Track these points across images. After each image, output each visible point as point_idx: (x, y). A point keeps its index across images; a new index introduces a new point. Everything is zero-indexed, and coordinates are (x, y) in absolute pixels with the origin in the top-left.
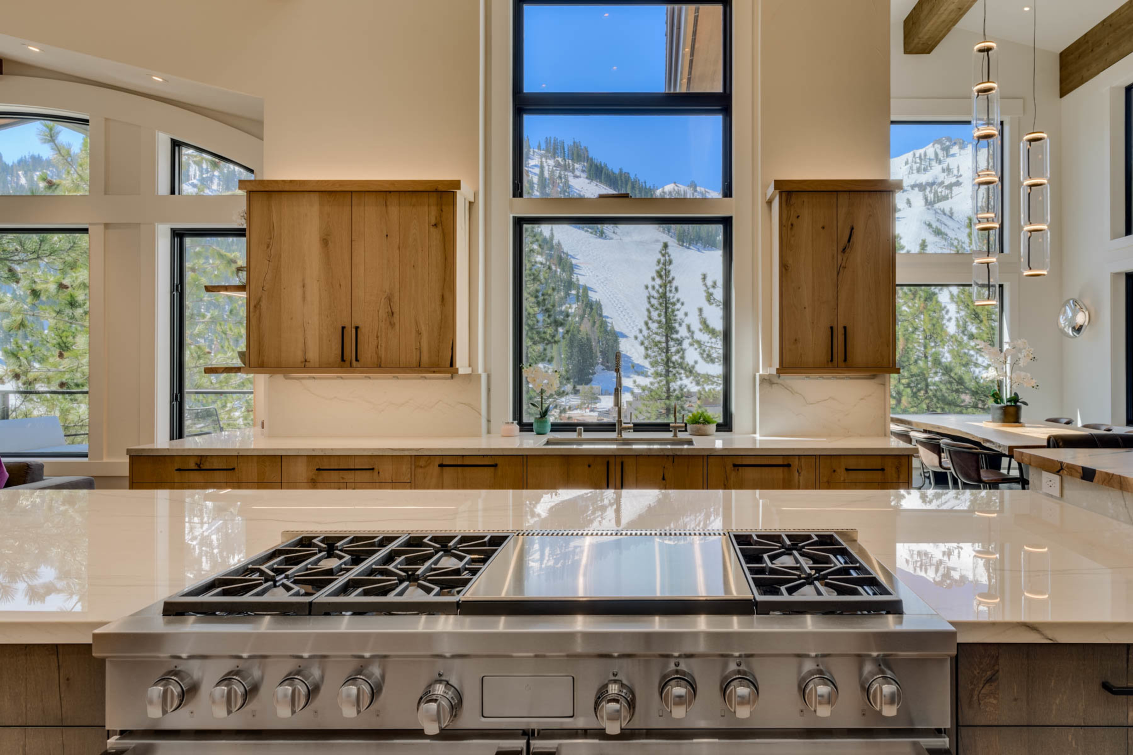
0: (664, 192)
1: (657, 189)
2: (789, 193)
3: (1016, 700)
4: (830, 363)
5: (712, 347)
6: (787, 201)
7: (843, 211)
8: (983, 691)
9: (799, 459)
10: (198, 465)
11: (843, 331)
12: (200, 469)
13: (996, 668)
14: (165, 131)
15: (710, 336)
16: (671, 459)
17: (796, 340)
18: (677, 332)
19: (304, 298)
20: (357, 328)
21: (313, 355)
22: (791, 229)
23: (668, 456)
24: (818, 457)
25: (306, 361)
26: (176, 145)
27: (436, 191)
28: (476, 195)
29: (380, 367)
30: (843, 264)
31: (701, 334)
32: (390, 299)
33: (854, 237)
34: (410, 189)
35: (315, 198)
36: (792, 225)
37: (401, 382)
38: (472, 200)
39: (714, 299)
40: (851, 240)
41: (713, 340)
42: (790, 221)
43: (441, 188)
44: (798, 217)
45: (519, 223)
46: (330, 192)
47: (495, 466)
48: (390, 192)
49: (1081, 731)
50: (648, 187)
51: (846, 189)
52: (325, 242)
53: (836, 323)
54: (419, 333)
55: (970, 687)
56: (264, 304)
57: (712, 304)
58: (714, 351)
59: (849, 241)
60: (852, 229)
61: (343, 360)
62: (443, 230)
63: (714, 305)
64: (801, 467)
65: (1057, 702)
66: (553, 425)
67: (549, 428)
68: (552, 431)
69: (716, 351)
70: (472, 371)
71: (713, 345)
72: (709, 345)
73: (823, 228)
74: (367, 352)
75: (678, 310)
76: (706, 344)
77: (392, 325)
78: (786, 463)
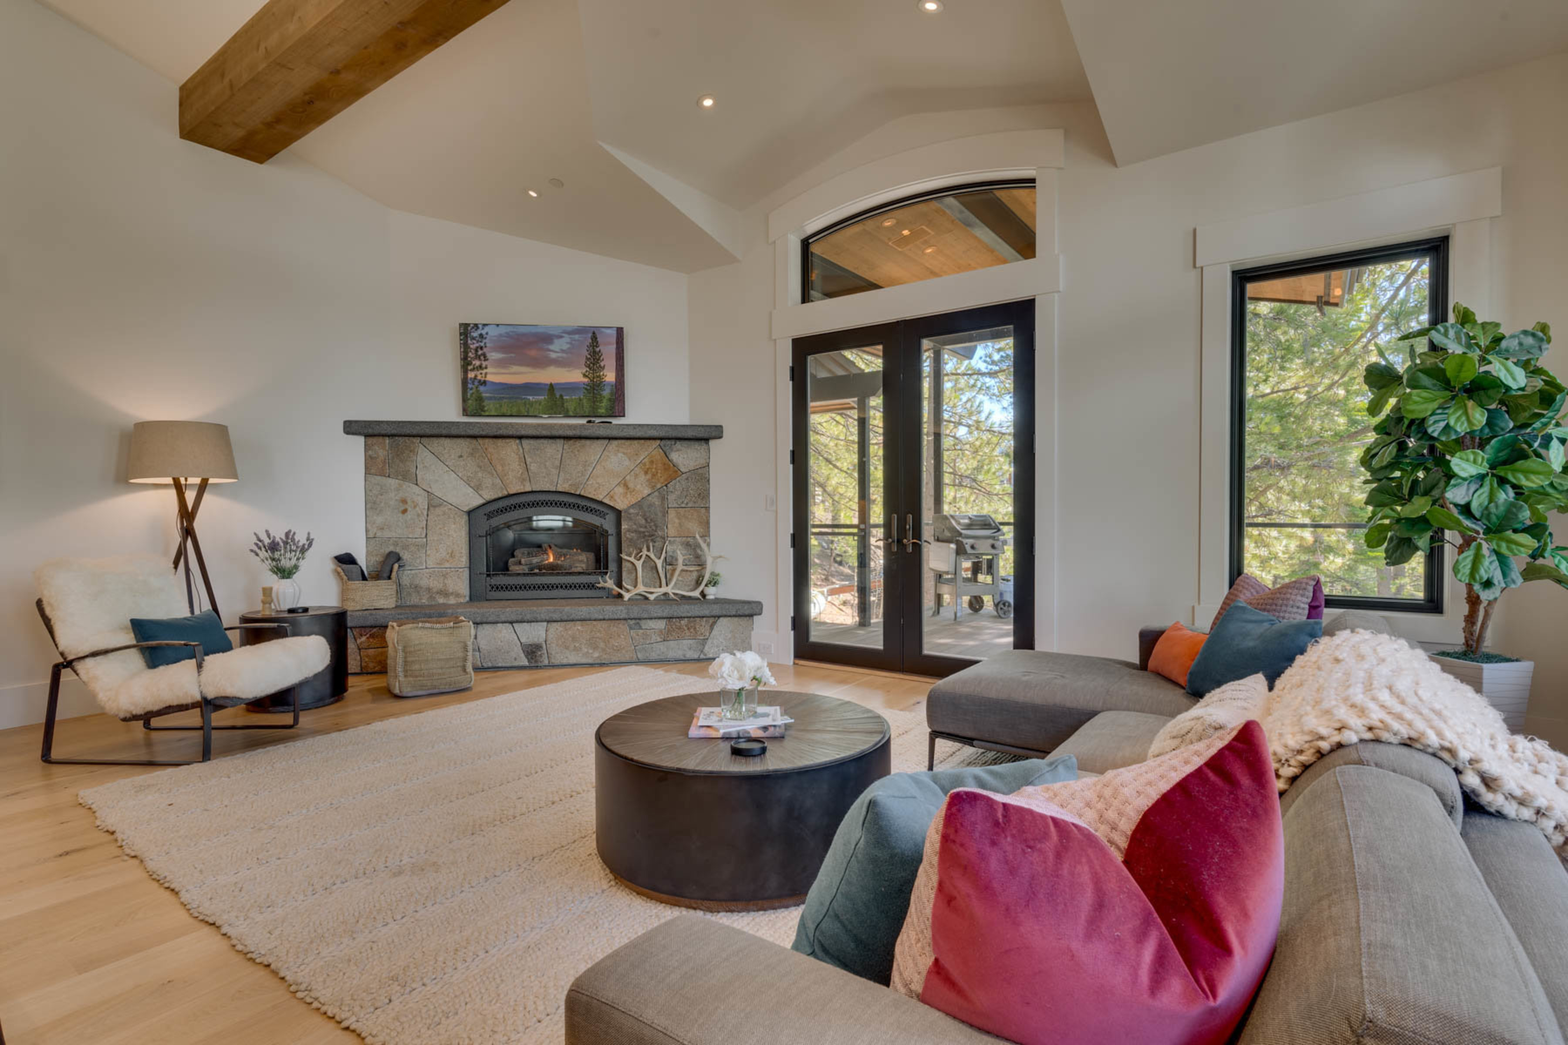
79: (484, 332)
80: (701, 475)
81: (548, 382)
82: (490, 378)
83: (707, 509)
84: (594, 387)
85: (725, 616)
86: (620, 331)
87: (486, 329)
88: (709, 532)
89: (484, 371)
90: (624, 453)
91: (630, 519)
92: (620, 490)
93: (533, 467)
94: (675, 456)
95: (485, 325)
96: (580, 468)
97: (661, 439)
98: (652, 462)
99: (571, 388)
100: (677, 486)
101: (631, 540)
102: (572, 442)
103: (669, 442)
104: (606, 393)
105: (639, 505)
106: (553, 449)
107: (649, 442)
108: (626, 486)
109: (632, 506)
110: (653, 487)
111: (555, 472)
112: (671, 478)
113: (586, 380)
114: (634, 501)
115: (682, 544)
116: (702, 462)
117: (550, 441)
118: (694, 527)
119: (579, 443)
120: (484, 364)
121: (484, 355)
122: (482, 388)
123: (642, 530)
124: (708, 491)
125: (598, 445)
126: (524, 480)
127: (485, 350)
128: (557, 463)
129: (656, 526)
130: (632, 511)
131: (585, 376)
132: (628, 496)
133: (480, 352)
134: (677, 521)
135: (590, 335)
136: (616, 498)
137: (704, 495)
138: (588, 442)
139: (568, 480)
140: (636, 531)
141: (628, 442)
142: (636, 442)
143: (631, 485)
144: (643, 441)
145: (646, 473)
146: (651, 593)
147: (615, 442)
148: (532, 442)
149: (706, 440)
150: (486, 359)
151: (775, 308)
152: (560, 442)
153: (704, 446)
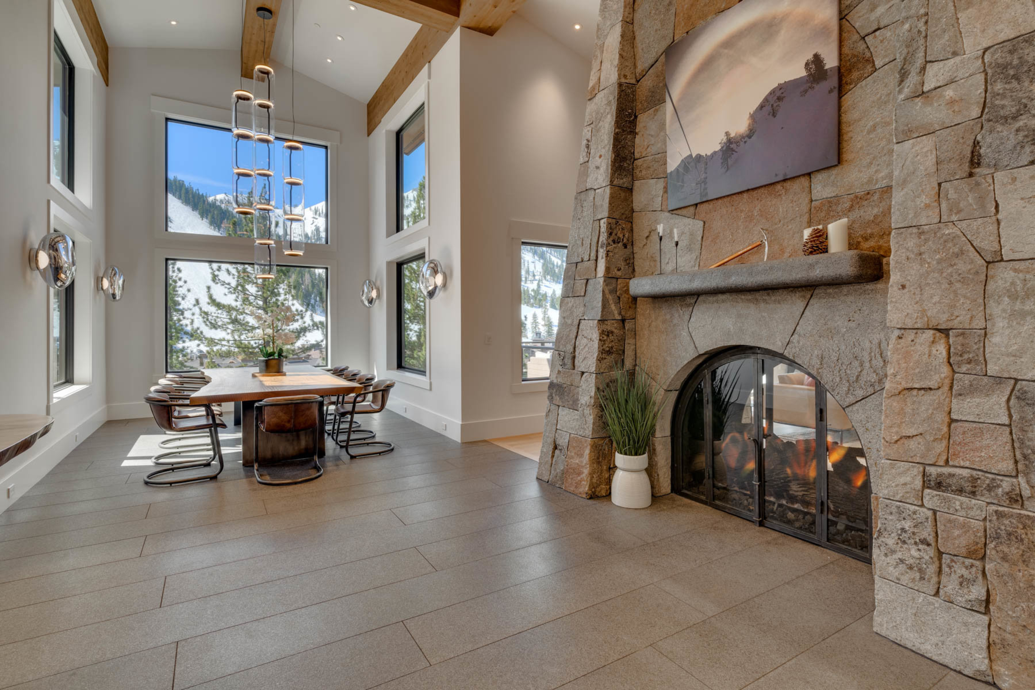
0: (215, 199)
1: (210, 196)
5: (217, 317)
15: (217, 308)
18: (179, 304)
31: (209, 306)
39: (219, 280)
41: (220, 311)
50: (201, 194)
57: (217, 283)
58: (219, 320)
63: (219, 284)
69: (221, 320)
71: (219, 316)
72: (216, 315)
75: (181, 287)
76: (213, 314)
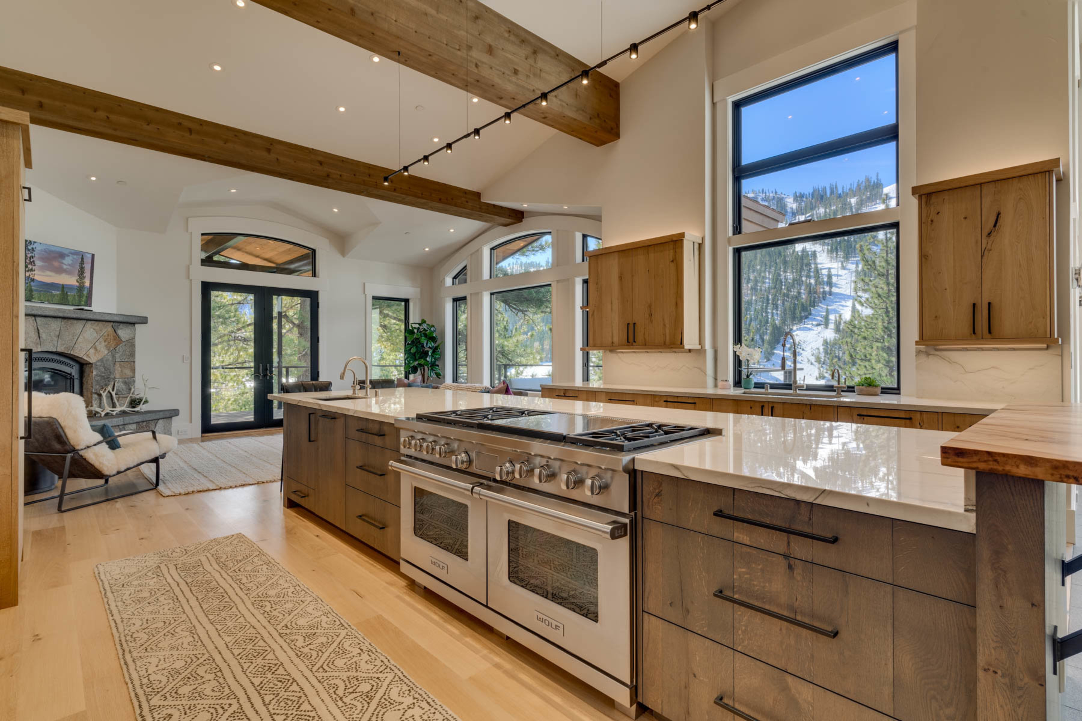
2: (929, 195)
3: (670, 509)
4: (973, 335)
6: (926, 202)
7: (987, 201)
8: (655, 500)
9: (921, 414)
10: (564, 394)
11: (987, 306)
12: (565, 396)
13: (661, 488)
14: (579, 231)
16: (809, 407)
17: (936, 317)
19: (612, 309)
20: (634, 324)
21: (616, 340)
22: (931, 224)
23: (806, 404)
24: (940, 415)
25: (613, 343)
26: (585, 236)
27: (672, 241)
28: (703, 239)
29: (646, 345)
30: (989, 247)
32: (650, 306)
33: (1001, 221)
34: (659, 242)
35: (616, 255)
36: (932, 221)
37: (663, 355)
38: (701, 242)
40: (998, 225)
42: (931, 217)
43: (675, 239)
44: (938, 213)
45: (738, 252)
46: (622, 251)
47: (695, 403)
48: (650, 246)
49: (706, 537)
51: (991, 180)
52: (621, 278)
53: (980, 301)
54: (664, 325)
55: (648, 497)
56: (595, 313)
59: (995, 226)
60: (999, 214)
61: (628, 342)
62: (676, 264)
64: (923, 421)
65: (693, 516)
66: (755, 383)
67: (753, 386)
68: (755, 387)
70: (702, 348)
73: (965, 218)
74: (640, 338)
77: (651, 321)
78: (908, 417)
79: (34, 247)
80: (131, 344)
81: (61, 283)
82: (36, 277)
83: (134, 362)
84: (81, 288)
85: (161, 419)
86: (93, 256)
87: (35, 244)
88: (134, 375)
89: (33, 273)
90: (94, 329)
91: (97, 368)
92: (92, 351)
93: (43, 336)
94: (120, 332)
95: (35, 242)
96: (71, 337)
97: (114, 322)
98: (108, 335)
99: (71, 287)
100: (120, 348)
101: (97, 381)
102: (66, 321)
103: (116, 324)
104: (85, 293)
105: (101, 360)
106: (56, 325)
107: (107, 323)
108: (96, 349)
109: (98, 361)
110: (109, 350)
111: (56, 339)
112: (117, 345)
113: (77, 284)
114: (100, 358)
115: (123, 382)
116: (132, 336)
117: (53, 319)
118: (128, 372)
119: (70, 322)
120: (34, 268)
121: (34, 262)
122: (32, 283)
123: (103, 375)
124: (134, 352)
125: (80, 325)
126: (37, 344)
127: (34, 259)
128: (57, 333)
129: (110, 372)
130: (98, 364)
131: (77, 281)
132: (97, 355)
133: (32, 260)
134: (120, 369)
135: (81, 256)
136: (90, 356)
137: (133, 354)
138: (75, 321)
139: (64, 345)
140: (100, 376)
141: (97, 323)
142: (100, 323)
143: (98, 348)
144: (104, 323)
145: (105, 341)
146: (113, 411)
147: (90, 323)
148: (43, 319)
149: (133, 324)
150: (34, 265)
151: (191, 264)
152: (60, 320)
153: (133, 328)
